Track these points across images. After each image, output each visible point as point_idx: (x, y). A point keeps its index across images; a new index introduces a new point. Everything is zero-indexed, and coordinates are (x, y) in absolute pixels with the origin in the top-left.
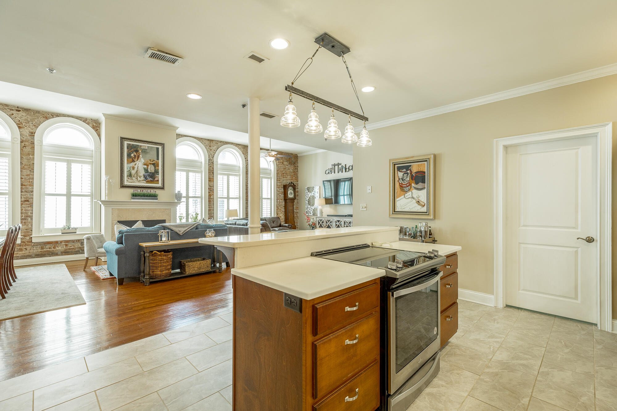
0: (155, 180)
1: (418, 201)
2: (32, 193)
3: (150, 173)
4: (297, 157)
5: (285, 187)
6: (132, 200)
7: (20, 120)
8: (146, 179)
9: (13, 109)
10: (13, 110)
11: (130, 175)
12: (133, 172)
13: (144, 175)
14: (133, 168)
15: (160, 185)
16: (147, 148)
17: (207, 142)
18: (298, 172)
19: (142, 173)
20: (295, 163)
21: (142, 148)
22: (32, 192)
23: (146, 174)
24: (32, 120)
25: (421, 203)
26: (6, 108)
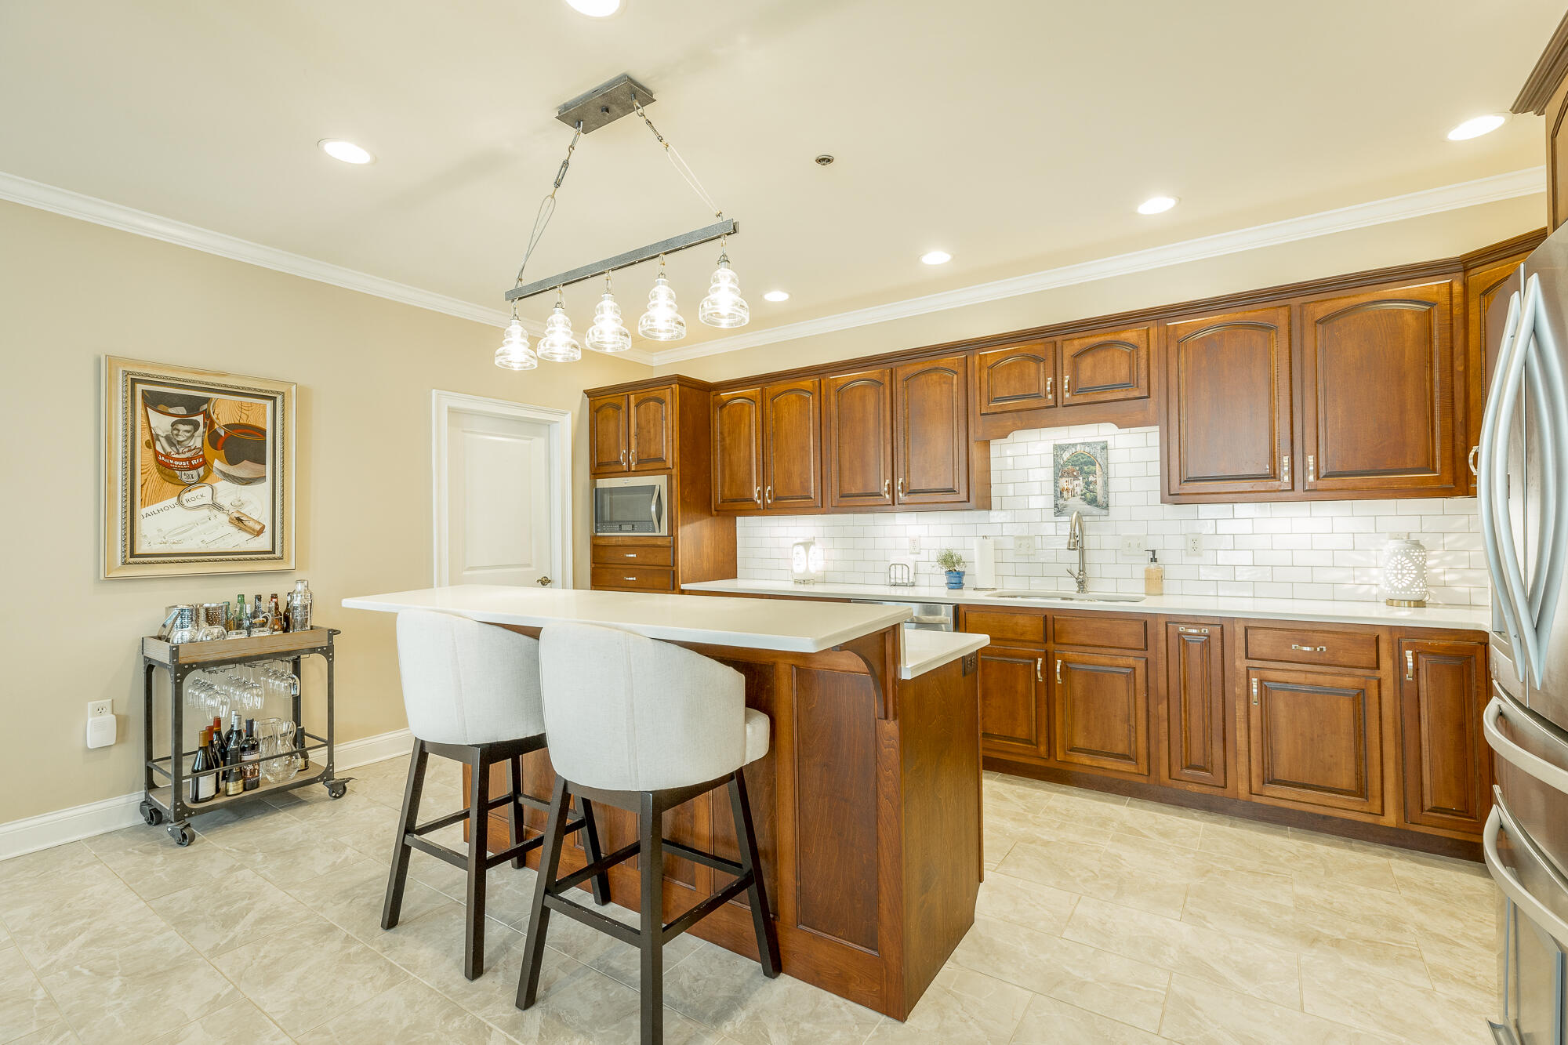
1: (238, 519)
25: (251, 524)
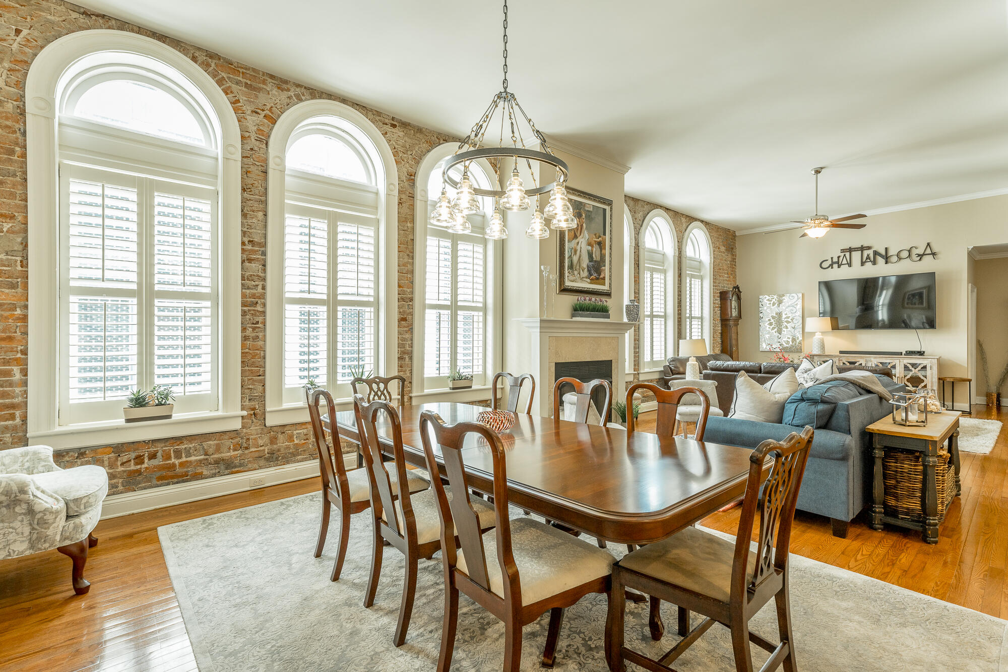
0: (601, 277)
2: (411, 303)
3: (596, 261)
4: (735, 236)
5: (723, 296)
6: (575, 319)
7: (396, 146)
8: (591, 276)
9: (387, 121)
10: (386, 124)
11: (571, 267)
12: (575, 259)
13: (588, 267)
14: (576, 251)
15: (606, 288)
16: (591, 209)
17: (631, 203)
18: (735, 265)
19: (585, 262)
20: (732, 249)
21: (587, 209)
22: (411, 300)
23: (591, 263)
24: (412, 147)
26: (378, 118)
